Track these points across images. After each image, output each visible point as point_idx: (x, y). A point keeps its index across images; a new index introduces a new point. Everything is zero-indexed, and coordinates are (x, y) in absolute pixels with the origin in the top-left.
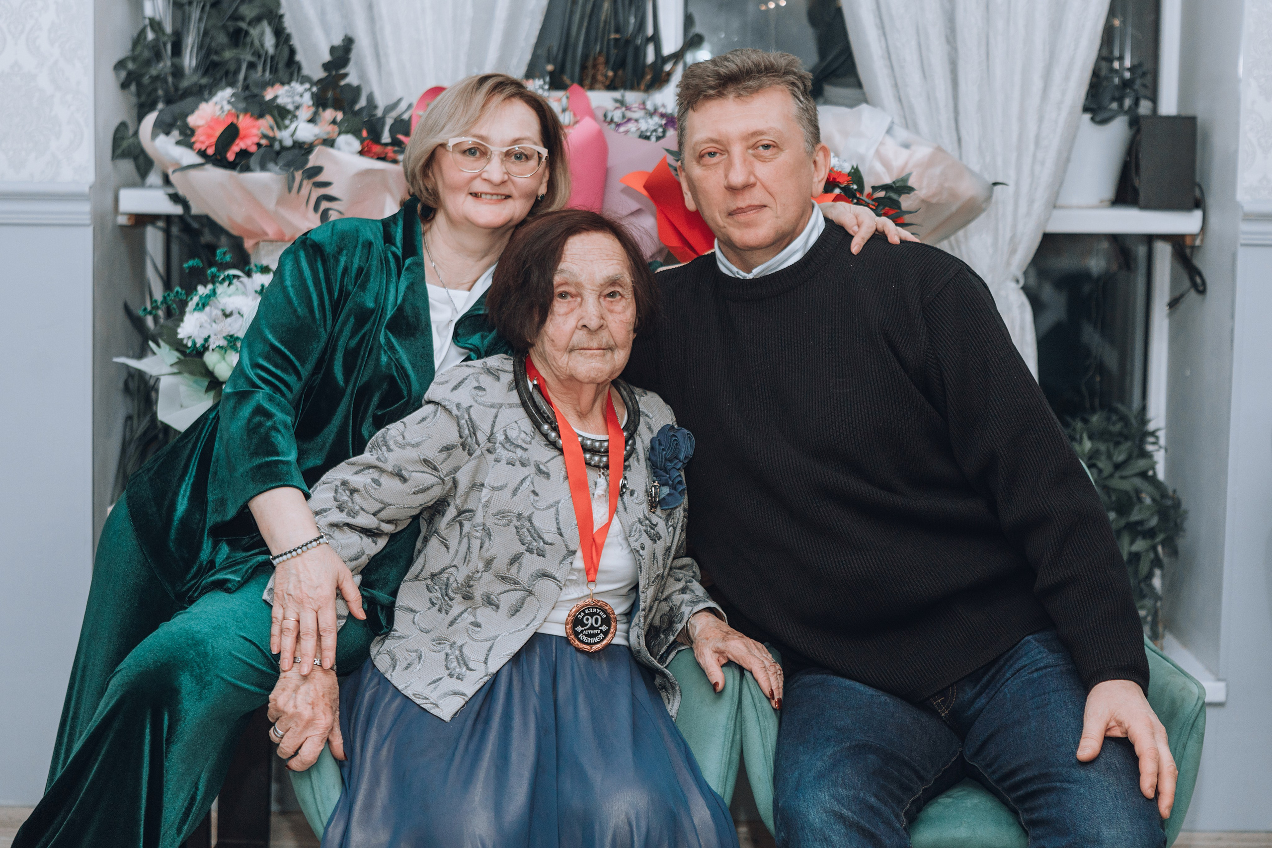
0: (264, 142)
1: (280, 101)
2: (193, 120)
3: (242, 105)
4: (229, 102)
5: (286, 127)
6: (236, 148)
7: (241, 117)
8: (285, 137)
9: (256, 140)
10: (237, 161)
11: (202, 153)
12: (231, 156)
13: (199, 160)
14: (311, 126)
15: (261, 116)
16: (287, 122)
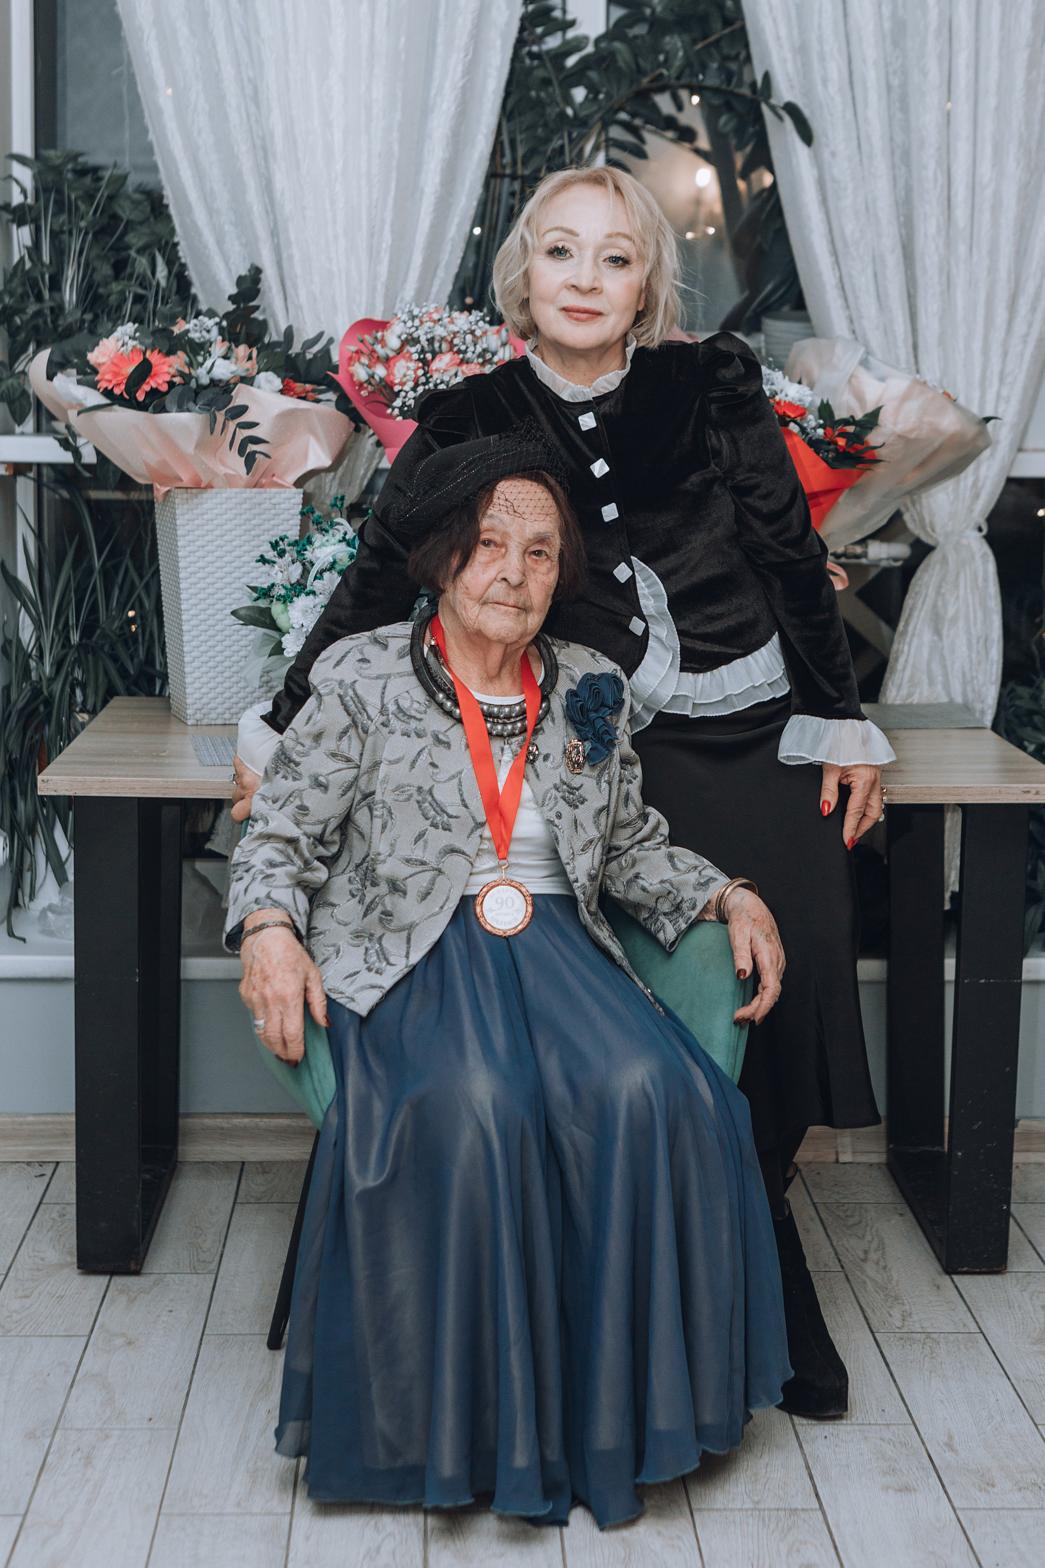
0: (177, 380)
1: (191, 335)
2: (93, 357)
3: (149, 341)
4: (133, 338)
5: (201, 364)
6: (146, 388)
7: (148, 353)
8: (202, 375)
9: (168, 378)
10: (147, 401)
11: (108, 393)
12: (141, 397)
13: (105, 401)
14: (227, 362)
15: (170, 352)
16: (200, 359)
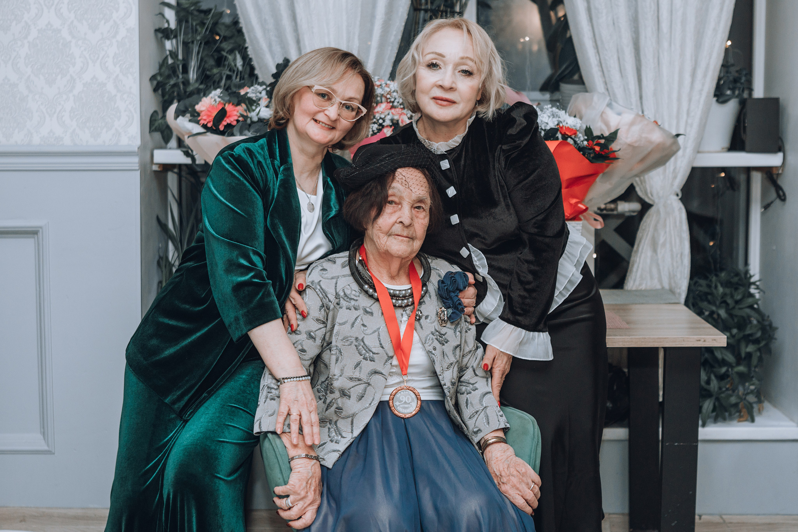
0: (241, 119)
1: (249, 95)
2: (198, 107)
3: (227, 98)
4: (219, 97)
5: (254, 110)
6: (224, 123)
7: (227, 105)
8: (253, 115)
9: (236, 118)
10: (225, 131)
11: (204, 126)
12: (221, 128)
13: (202, 130)
14: (268, 109)
15: (238, 104)
16: (254, 108)
